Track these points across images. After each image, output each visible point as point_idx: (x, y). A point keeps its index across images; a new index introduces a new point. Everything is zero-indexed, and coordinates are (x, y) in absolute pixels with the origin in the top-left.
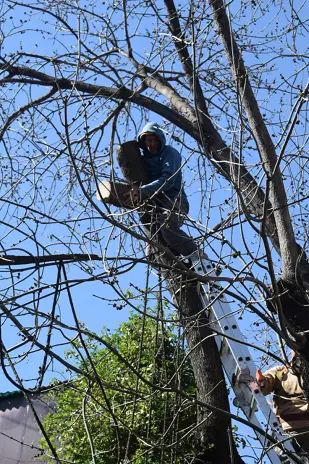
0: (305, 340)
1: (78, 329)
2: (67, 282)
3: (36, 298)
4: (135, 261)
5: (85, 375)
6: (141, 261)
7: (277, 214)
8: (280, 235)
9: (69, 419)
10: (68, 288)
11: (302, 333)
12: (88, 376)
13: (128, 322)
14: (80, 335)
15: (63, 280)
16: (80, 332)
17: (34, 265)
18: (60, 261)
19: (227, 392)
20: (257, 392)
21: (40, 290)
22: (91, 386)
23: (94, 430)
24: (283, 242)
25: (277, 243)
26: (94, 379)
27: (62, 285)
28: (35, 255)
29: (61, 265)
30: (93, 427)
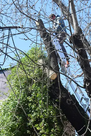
0: (80, 51)
1: (15, 48)
2: (11, 35)
3: (3, 39)
6: (33, 28)
7: (73, 15)
8: (73, 21)
10: (12, 36)
11: (80, 49)
12: (18, 62)
14: (16, 50)
15: (10, 34)
16: (16, 49)
17: (2, 30)
18: (9, 28)
20: (67, 67)
21: (4, 37)
22: (19, 65)
23: (21, 79)
26: (20, 62)
27: (10, 35)
28: (2, 27)
29: (10, 30)
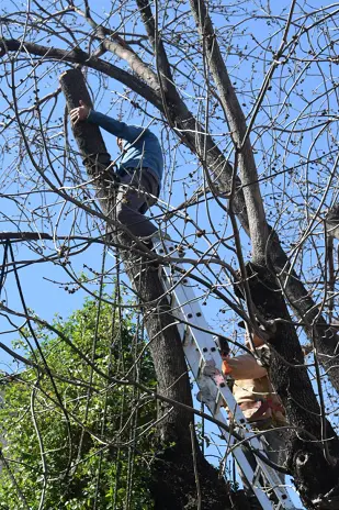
0: (274, 330)
1: (26, 316)
2: (14, 264)
4: (90, 241)
5: (35, 366)
6: (96, 240)
7: (246, 191)
8: (249, 214)
9: (16, 415)
10: (15, 270)
11: (272, 322)
12: (37, 367)
13: (83, 309)
14: (28, 322)
15: (10, 261)
16: (29, 318)
18: (7, 239)
19: (190, 387)
20: (222, 385)
22: (40, 378)
23: (44, 427)
24: (253, 222)
25: (246, 224)
26: (44, 371)
29: (8, 244)
30: (43, 423)
